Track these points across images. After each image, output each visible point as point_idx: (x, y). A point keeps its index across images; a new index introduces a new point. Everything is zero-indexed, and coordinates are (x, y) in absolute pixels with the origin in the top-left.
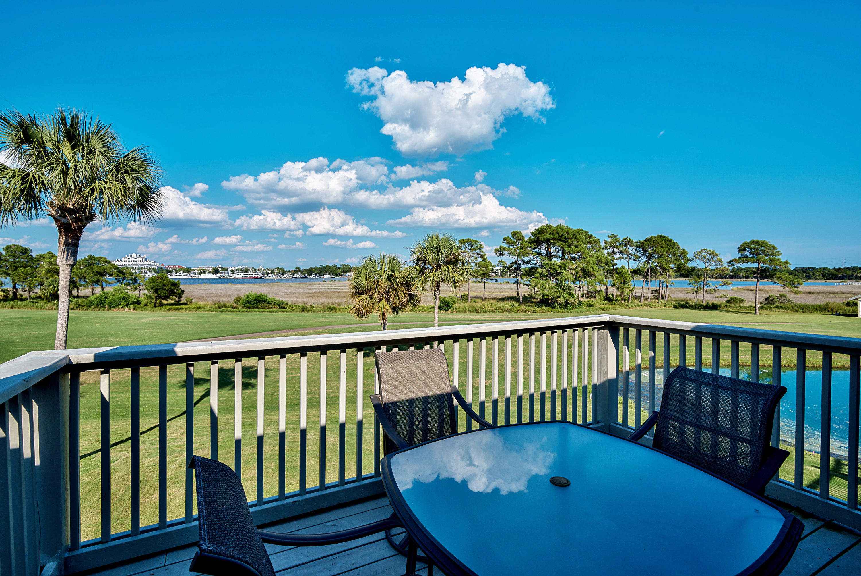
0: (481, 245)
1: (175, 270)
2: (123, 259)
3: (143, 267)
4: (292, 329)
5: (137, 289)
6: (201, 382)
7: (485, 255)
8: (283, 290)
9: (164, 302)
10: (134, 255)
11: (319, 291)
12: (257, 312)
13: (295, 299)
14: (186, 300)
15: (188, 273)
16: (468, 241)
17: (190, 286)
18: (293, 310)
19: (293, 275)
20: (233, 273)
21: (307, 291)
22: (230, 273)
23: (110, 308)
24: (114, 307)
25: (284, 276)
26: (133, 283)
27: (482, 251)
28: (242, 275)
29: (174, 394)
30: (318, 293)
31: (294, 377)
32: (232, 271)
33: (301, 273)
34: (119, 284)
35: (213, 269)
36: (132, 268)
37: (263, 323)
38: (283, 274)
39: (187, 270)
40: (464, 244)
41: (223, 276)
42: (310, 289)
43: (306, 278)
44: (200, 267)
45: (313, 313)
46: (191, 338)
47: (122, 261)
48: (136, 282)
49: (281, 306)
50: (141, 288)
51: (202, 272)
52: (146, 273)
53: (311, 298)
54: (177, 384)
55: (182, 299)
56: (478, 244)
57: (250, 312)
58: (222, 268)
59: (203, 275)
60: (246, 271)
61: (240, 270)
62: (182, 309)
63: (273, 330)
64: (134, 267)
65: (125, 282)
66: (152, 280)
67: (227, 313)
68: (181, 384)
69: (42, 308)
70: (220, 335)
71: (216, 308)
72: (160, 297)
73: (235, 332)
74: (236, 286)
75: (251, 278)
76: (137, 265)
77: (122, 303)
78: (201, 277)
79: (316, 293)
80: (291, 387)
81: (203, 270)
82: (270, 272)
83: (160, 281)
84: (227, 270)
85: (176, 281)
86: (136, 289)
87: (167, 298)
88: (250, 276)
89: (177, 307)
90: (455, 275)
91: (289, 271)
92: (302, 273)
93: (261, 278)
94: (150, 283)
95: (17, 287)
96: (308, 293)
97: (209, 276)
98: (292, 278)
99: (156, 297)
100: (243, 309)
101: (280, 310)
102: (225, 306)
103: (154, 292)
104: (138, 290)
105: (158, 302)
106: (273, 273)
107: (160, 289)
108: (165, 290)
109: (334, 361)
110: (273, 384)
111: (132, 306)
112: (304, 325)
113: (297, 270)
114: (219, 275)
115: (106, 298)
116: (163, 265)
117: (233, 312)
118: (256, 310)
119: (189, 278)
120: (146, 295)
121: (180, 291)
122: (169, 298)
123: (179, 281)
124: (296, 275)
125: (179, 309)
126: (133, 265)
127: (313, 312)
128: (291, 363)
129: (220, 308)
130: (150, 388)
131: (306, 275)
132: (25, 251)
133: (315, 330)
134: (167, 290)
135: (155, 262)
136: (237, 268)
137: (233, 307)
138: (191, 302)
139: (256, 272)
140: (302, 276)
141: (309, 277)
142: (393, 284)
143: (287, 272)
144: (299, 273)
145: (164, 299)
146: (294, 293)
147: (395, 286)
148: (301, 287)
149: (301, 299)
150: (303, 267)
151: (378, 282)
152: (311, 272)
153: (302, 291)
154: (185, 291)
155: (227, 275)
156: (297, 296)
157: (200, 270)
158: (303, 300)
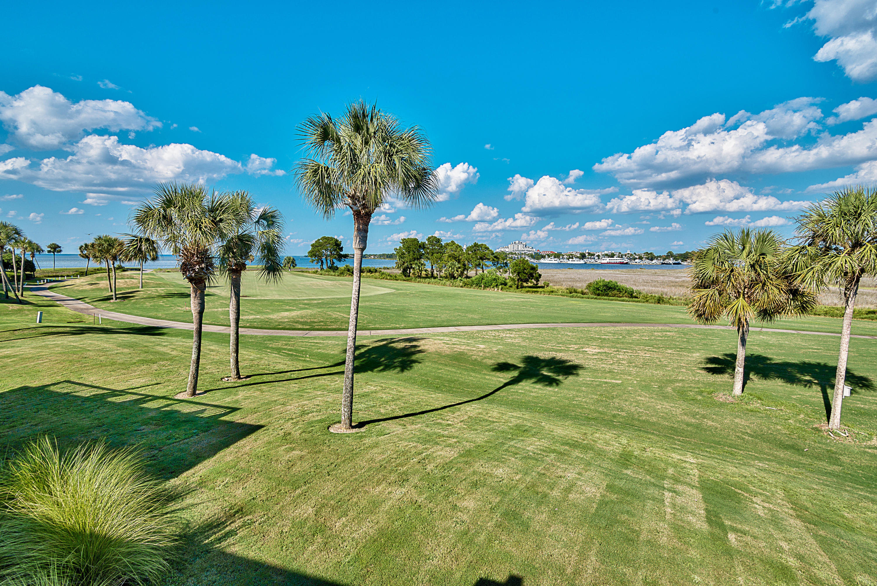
1: (548, 255)
3: (523, 252)
4: (634, 323)
6: (512, 369)
8: (645, 277)
9: (525, 284)
10: (517, 242)
12: (606, 299)
13: (653, 289)
14: (543, 284)
15: (558, 258)
18: (647, 301)
19: (664, 260)
20: (599, 259)
21: (674, 279)
22: (596, 258)
23: (485, 287)
24: (488, 287)
25: (653, 262)
26: (504, 266)
28: (607, 260)
29: (483, 376)
30: (687, 282)
31: (606, 383)
32: (598, 256)
33: (673, 259)
34: (494, 267)
35: (581, 254)
36: (515, 254)
37: (604, 312)
38: (652, 260)
39: (558, 256)
41: (590, 261)
42: (677, 278)
43: (679, 264)
44: (569, 252)
45: (671, 306)
46: (528, 322)
47: (508, 248)
48: (508, 266)
49: (631, 295)
51: (571, 257)
53: (673, 288)
54: (491, 366)
55: (539, 282)
57: (599, 299)
58: (589, 253)
59: (570, 260)
60: (612, 256)
61: (606, 255)
62: (538, 292)
63: (611, 322)
65: (499, 265)
66: (516, 264)
67: (576, 299)
68: (494, 367)
69: (444, 285)
70: (555, 321)
71: (567, 293)
72: (522, 280)
73: (571, 320)
74: (597, 272)
75: (616, 263)
76: (519, 251)
77: (494, 284)
78: (569, 262)
79: (683, 281)
80: (597, 395)
81: (572, 255)
82: (637, 257)
83: (521, 265)
84: (594, 255)
85: (535, 266)
86: (506, 272)
87: (526, 281)
88: (616, 261)
89: (534, 289)
91: (660, 257)
92: (675, 258)
93: (627, 263)
94: (514, 267)
95: (434, 268)
96: (672, 282)
97: (576, 261)
98: (663, 264)
99: (518, 280)
100: (592, 296)
101: (631, 299)
102: (576, 292)
103: (517, 275)
104: (508, 272)
105: (519, 284)
106: (641, 258)
107: (521, 272)
108: (525, 273)
109: (667, 370)
110: (579, 386)
111: (500, 287)
112: (650, 320)
113: (670, 255)
114: (585, 260)
115: (482, 279)
116: (538, 250)
117: (583, 298)
118: (606, 297)
120: (512, 278)
121: (537, 275)
122: (528, 281)
124: (667, 261)
125: (535, 292)
126: (516, 251)
127: (672, 304)
128: (611, 364)
129: (571, 293)
130: (468, 365)
131: (680, 261)
132: (438, 241)
133: (660, 328)
134: (527, 274)
135: (533, 248)
136: (603, 253)
137: (583, 293)
138: (548, 286)
139: (622, 257)
140: (674, 261)
141: (682, 263)
142: (759, 274)
143: (657, 258)
144: (671, 259)
145: (525, 282)
146: (655, 281)
147: (763, 277)
148: (668, 274)
149: (660, 289)
150: (676, 252)
151: (732, 271)
152: (685, 257)
153: (666, 279)
154: (542, 275)
155: (593, 260)
156: (658, 285)
157: (569, 255)
158: (663, 289)
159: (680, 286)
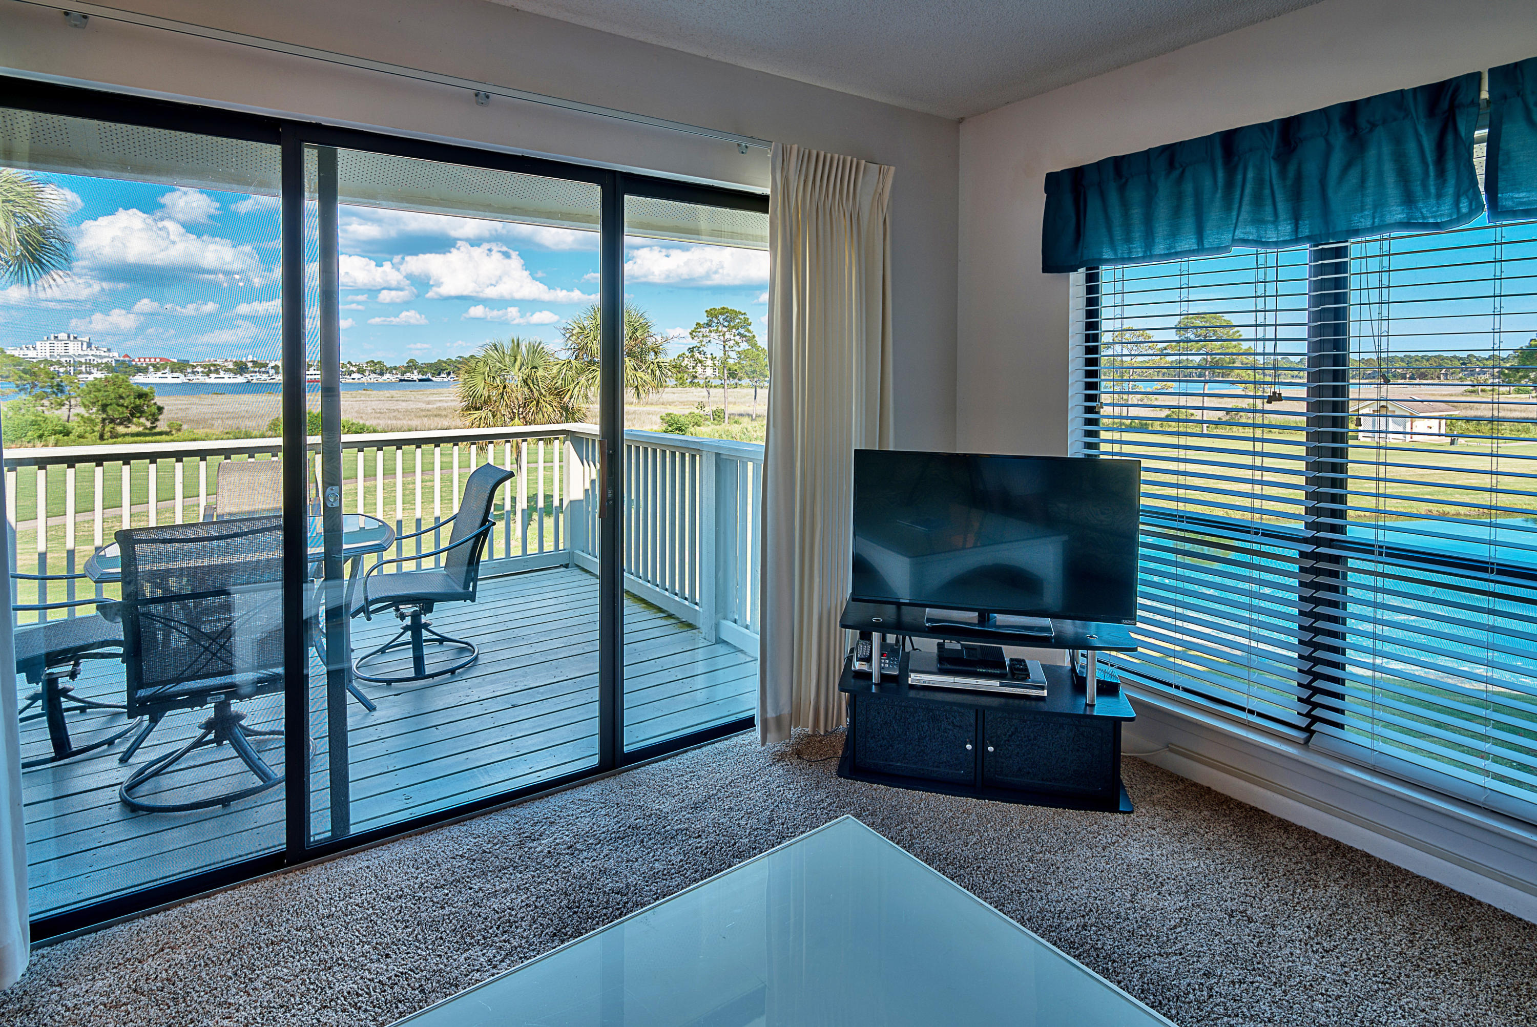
0: (746, 320)
1: (154, 366)
2: (38, 344)
3: (83, 360)
5: (64, 405)
7: (754, 336)
8: (376, 405)
9: (121, 429)
11: (445, 405)
13: (394, 422)
14: (169, 426)
15: (181, 372)
16: (724, 311)
17: (183, 398)
19: (402, 375)
20: (277, 372)
21: (424, 406)
22: (272, 372)
25: (385, 377)
26: (54, 392)
27: (749, 331)
30: (445, 409)
32: (276, 368)
33: (419, 372)
34: (23, 396)
35: (236, 363)
36: (59, 363)
38: (382, 374)
39: (181, 367)
40: (717, 318)
41: (256, 378)
42: (429, 403)
43: (428, 380)
44: (207, 360)
47: (35, 349)
48: (62, 392)
50: (73, 402)
51: (212, 369)
52: (90, 373)
53: (425, 420)
55: (158, 423)
56: (742, 317)
58: (252, 362)
59: (213, 375)
64: (63, 360)
65: (38, 391)
66: (96, 387)
72: (112, 421)
75: (314, 381)
76: (70, 356)
77: (30, 433)
78: (208, 381)
79: (439, 408)
81: (215, 365)
82: (355, 369)
83: (110, 388)
84: (266, 365)
85: (146, 389)
86: (61, 405)
87: (126, 421)
88: (312, 377)
89: (149, 439)
90: (640, 374)
91: (395, 368)
92: (422, 371)
94: (90, 393)
96: (422, 410)
97: (227, 379)
98: (401, 380)
99: (104, 421)
102: (249, 437)
103: (98, 410)
104: (67, 406)
105: (107, 429)
106: (361, 371)
107: (111, 404)
108: (122, 405)
111: (52, 439)
113: (412, 365)
114: (248, 376)
116: (127, 356)
119: (183, 383)
120: (82, 417)
121: (154, 409)
122: (130, 421)
123: (151, 388)
124: (408, 376)
126: (61, 357)
131: (429, 376)
134: (127, 407)
135: (109, 350)
138: (179, 430)
140: (420, 377)
141: (434, 379)
142: (532, 391)
143: (391, 370)
144: (415, 372)
145: (121, 424)
146: (394, 411)
147: (536, 394)
148: (413, 398)
149: (405, 422)
150: (422, 359)
151: (505, 387)
152: (438, 369)
153: (412, 406)
154: (166, 408)
155: (265, 376)
156: (400, 416)
157: (209, 366)
158: (409, 422)
159: (436, 416)
